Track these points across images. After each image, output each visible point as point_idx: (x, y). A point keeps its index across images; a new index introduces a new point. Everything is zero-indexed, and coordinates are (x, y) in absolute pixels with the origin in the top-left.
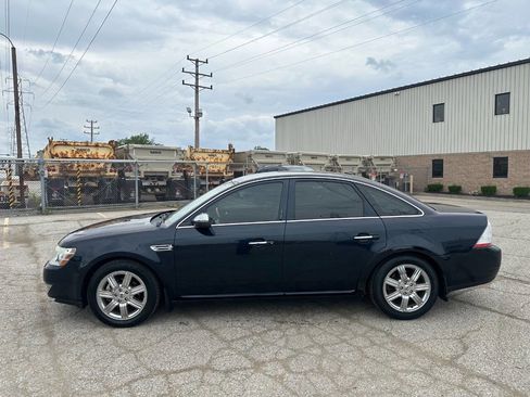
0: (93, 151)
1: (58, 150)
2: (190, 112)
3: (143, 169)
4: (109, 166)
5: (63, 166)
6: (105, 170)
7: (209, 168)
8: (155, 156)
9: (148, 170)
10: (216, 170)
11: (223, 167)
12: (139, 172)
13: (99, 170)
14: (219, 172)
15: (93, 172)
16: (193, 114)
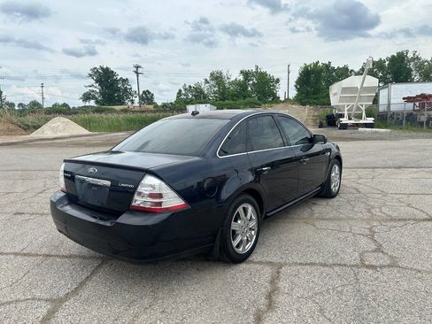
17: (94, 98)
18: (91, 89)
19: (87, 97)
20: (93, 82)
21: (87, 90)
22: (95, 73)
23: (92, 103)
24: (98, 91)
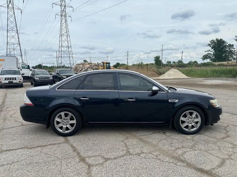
17: (209, 57)
18: (208, 52)
19: (205, 57)
20: (210, 48)
21: (206, 53)
22: (212, 43)
23: (208, 60)
24: (212, 53)
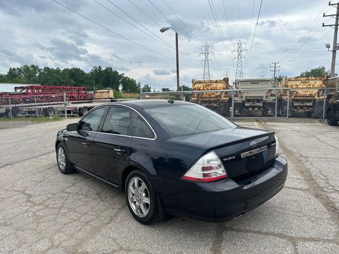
0: (214, 85)
1: (197, 86)
2: (329, 47)
3: (245, 95)
4: (223, 94)
5: (198, 94)
6: (220, 96)
7: (301, 92)
8: (254, 86)
9: (248, 95)
10: (308, 94)
11: (315, 91)
12: (241, 97)
13: (217, 97)
14: (311, 96)
15: (214, 97)
16: (331, 48)
